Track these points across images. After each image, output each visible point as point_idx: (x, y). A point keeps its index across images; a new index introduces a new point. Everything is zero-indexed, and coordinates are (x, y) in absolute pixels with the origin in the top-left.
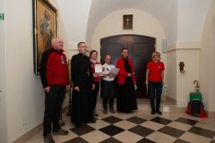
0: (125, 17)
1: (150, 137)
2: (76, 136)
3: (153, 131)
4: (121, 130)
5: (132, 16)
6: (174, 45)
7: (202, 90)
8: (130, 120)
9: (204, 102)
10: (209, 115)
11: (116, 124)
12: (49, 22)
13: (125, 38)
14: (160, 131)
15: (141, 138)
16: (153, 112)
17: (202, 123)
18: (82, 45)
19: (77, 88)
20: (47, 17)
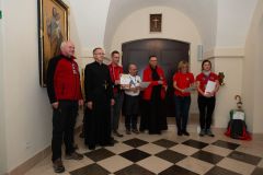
0: (152, 17)
3: (185, 156)
5: (160, 15)
6: (213, 51)
11: (141, 148)
12: (58, 22)
15: (170, 164)
18: (99, 51)
20: (55, 15)
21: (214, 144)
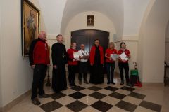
0: (89, 17)
1: (103, 100)
2: (53, 100)
3: (106, 96)
4: (84, 95)
5: (92, 17)
6: (121, 38)
7: (139, 69)
8: (90, 88)
9: (139, 76)
10: (143, 85)
11: (81, 92)
12: (33, 19)
13: (89, 32)
14: (110, 95)
15: (97, 100)
16: (108, 83)
17: (137, 90)
19: (55, 66)
20: (31, 15)
21: (122, 88)
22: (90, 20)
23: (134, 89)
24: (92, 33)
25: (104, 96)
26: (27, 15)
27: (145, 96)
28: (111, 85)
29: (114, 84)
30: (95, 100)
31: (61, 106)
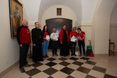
0: (58, 9)
1: (68, 66)
2: (34, 68)
3: (70, 64)
4: (55, 64)
5: (61, 9)
6: (80, 24)
7: (92, 45)
8: (60, 59)
9: (93, 50)
11: (53, 61)
12: (18, 11)
13: (58, 20)
15: (64, 67)
16: (72, 55)
17: (91, 59)
19: (35, 45)
20: (17, 8)
21: (81, 58)
22: (59, 11)
23: (89, 59)
24: (61, 20)
25: (69, 64)
26: (13, 9)
27: (96, 63)
28: (74, 56)
29: (76, 55)
30: (63, 67)
31: (40, 71)
